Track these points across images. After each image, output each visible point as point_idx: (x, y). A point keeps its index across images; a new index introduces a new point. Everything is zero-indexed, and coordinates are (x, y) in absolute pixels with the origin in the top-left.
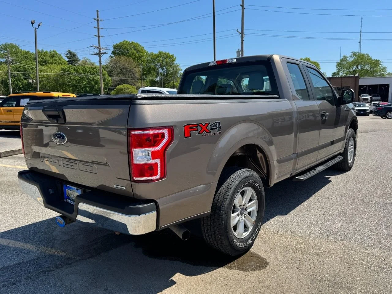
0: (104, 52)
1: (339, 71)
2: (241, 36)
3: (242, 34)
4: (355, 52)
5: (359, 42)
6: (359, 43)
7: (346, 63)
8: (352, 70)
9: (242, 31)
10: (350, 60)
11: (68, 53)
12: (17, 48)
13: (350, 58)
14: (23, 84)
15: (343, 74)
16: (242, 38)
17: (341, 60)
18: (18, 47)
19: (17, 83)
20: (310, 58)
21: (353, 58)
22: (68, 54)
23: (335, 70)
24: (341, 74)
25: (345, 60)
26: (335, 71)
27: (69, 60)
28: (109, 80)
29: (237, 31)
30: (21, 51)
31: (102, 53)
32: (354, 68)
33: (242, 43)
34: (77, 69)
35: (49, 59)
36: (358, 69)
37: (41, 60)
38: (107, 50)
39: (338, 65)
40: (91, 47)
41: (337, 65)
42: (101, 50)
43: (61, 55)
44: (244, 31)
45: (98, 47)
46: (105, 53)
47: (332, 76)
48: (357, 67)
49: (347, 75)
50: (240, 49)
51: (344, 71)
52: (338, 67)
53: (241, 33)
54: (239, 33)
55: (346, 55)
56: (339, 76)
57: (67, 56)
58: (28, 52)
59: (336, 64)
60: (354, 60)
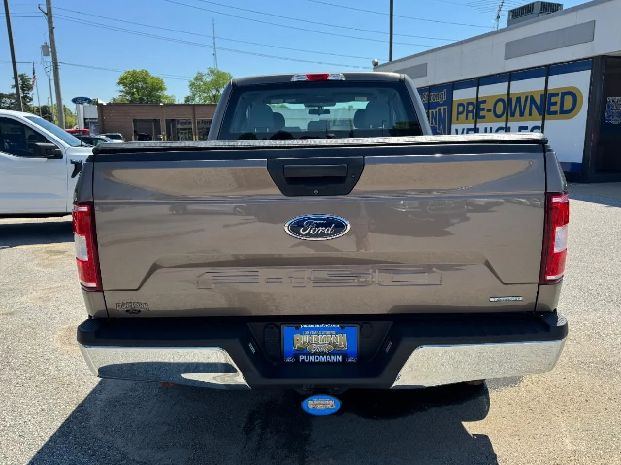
1: (194, 95)
2: (47, 18)
3: (49, 14)
4: (212, 69)
5: (214, 54)
6: (213, 56)
7: (202, 83)
8: (211, 95)
9: (49, 9)
10: (208, 79)
13: (207, 76)
15: (200, 99)
16: (50, 22)
17: (196, 79)
20: (149, 71)
21: (211, 77)
23: (188, 93)
24: (197, 100)
25: (201, 80)
26: (189, 96)
29: (39, 7)
32: (214, 92)
33: (51, 32)
36: (219, 94)
39: (192, 85)
41: (190, 86)
44: (53, 11)
47: (186, 101)
48: (218, 90)
49: (205, 101)
50: (48, 42)
51: (200, 96)
52: (191, 89)
53: (46, 14)
54: (43, 12)
55: (201, 72)
56: (195, 103)
59: (189, 84)
60: (213, 80)
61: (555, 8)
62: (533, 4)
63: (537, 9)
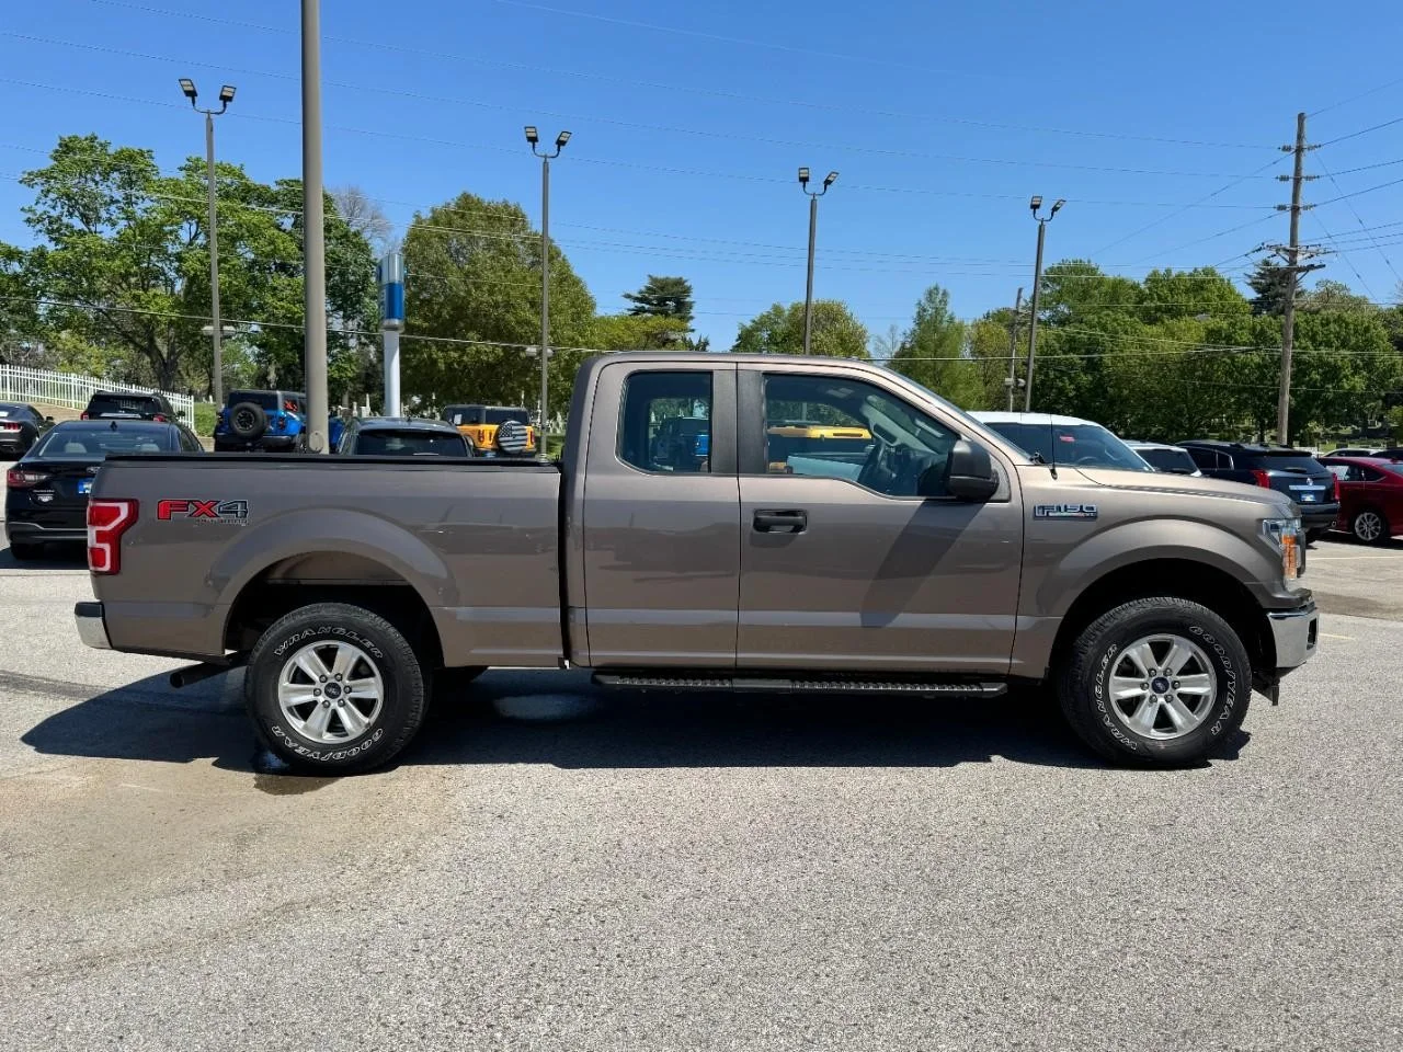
0: (1306, 263)
11: (1258, 270)
12: (1092, 271)
14: (1078, 389)
18: (1094, 269)
19: (1061, 384)
22: (1259, 273)
27: (1260, 296)
28: (1393, 365)
30: (1101, 282)
31: (1300, 270)
34: (1262, 329)
35: (1182, 299)
37: (1158, 304)
38: (1325, 253)
40: (1259, 250)
42: (1299, 258)
43: (1229, 284)
45: (1288, 247)
46: (1312, 267)
57: (1258, 283)
58: (1122, 282)
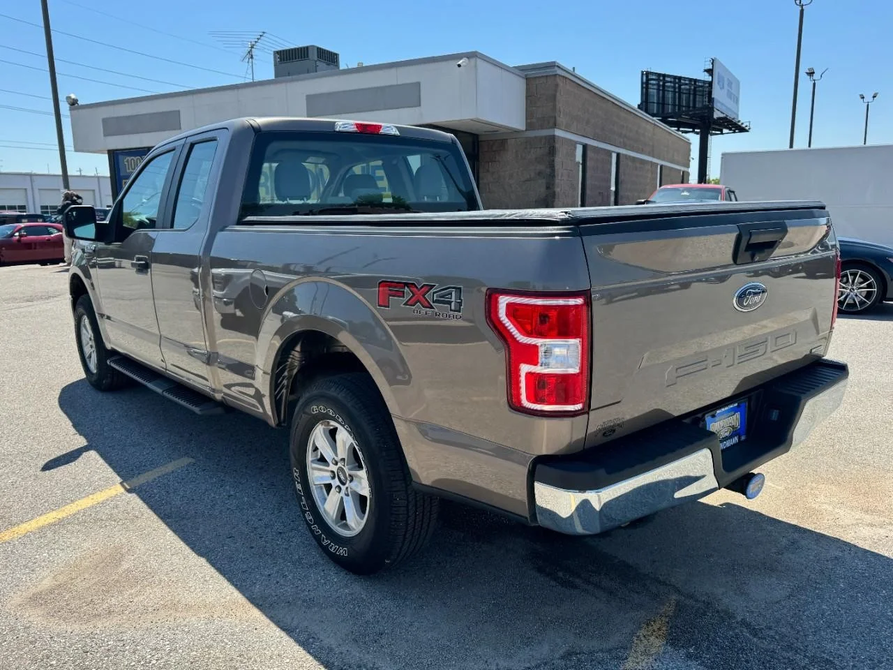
61: (330, 58)
62: (307, 48)
63: (313, 55)
